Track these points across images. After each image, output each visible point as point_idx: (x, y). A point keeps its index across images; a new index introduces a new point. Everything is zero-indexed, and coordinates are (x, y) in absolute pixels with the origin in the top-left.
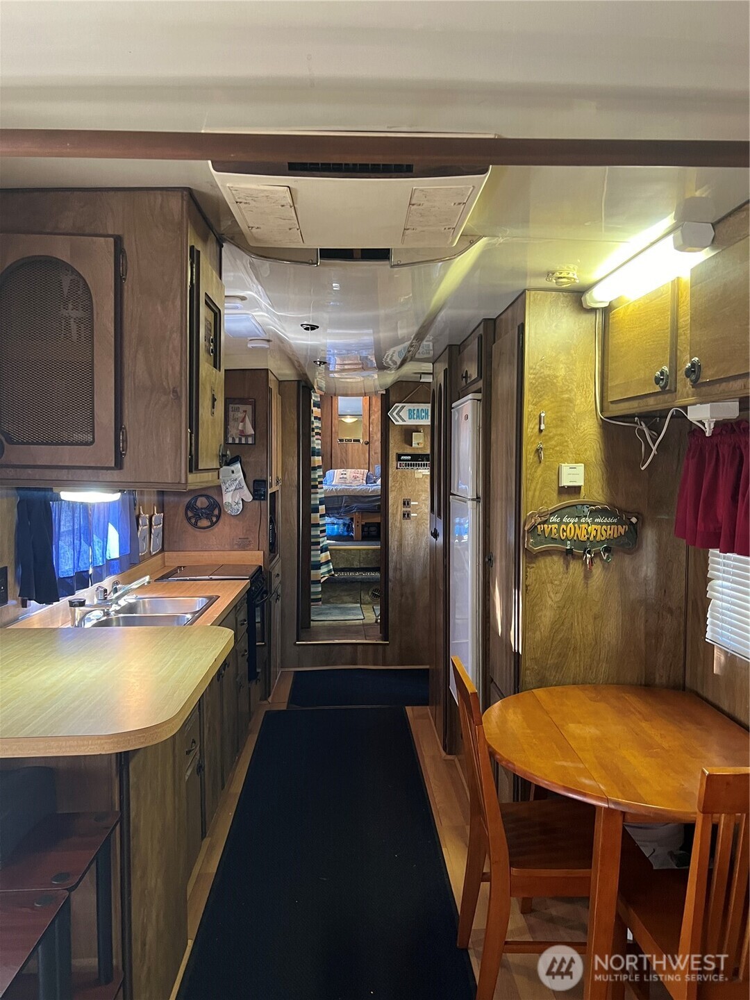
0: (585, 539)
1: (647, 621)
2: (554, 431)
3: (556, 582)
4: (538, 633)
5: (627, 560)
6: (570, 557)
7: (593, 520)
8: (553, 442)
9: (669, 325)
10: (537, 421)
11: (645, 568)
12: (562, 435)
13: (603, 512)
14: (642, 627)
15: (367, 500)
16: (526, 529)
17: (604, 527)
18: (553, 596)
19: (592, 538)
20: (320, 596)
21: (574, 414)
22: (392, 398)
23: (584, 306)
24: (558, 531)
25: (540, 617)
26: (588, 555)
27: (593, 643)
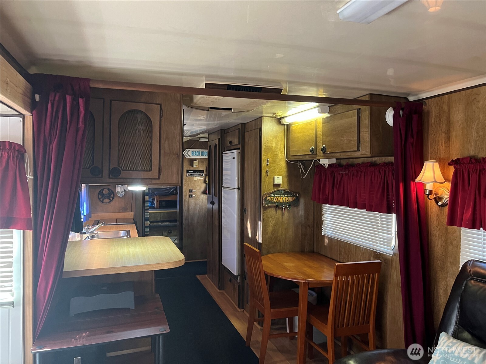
0: (282, 202)
1: (302, 230)
2: (272, 165)
3: (273, 217)
4: (267, 235)
5: (295, 209)
6: (277, 208)
7: (285, 195)
8: (271, 169)
9: (314, 134)
10: (266, 161)
11: (301, 212)
12: (274, 166)
13: (287, 193)
14: (300, 232)
15: (162, 190)
16: (264, 199)
17: (288, 198)
18: (272, 222)
19: (284, 202)
20: (148, 233)
21: (278, 159)
22: (185, 147)
23: (281, 123)
24: (274, 199)
25: (268, 230)
26: (283, 208)
27: (285, 238)
